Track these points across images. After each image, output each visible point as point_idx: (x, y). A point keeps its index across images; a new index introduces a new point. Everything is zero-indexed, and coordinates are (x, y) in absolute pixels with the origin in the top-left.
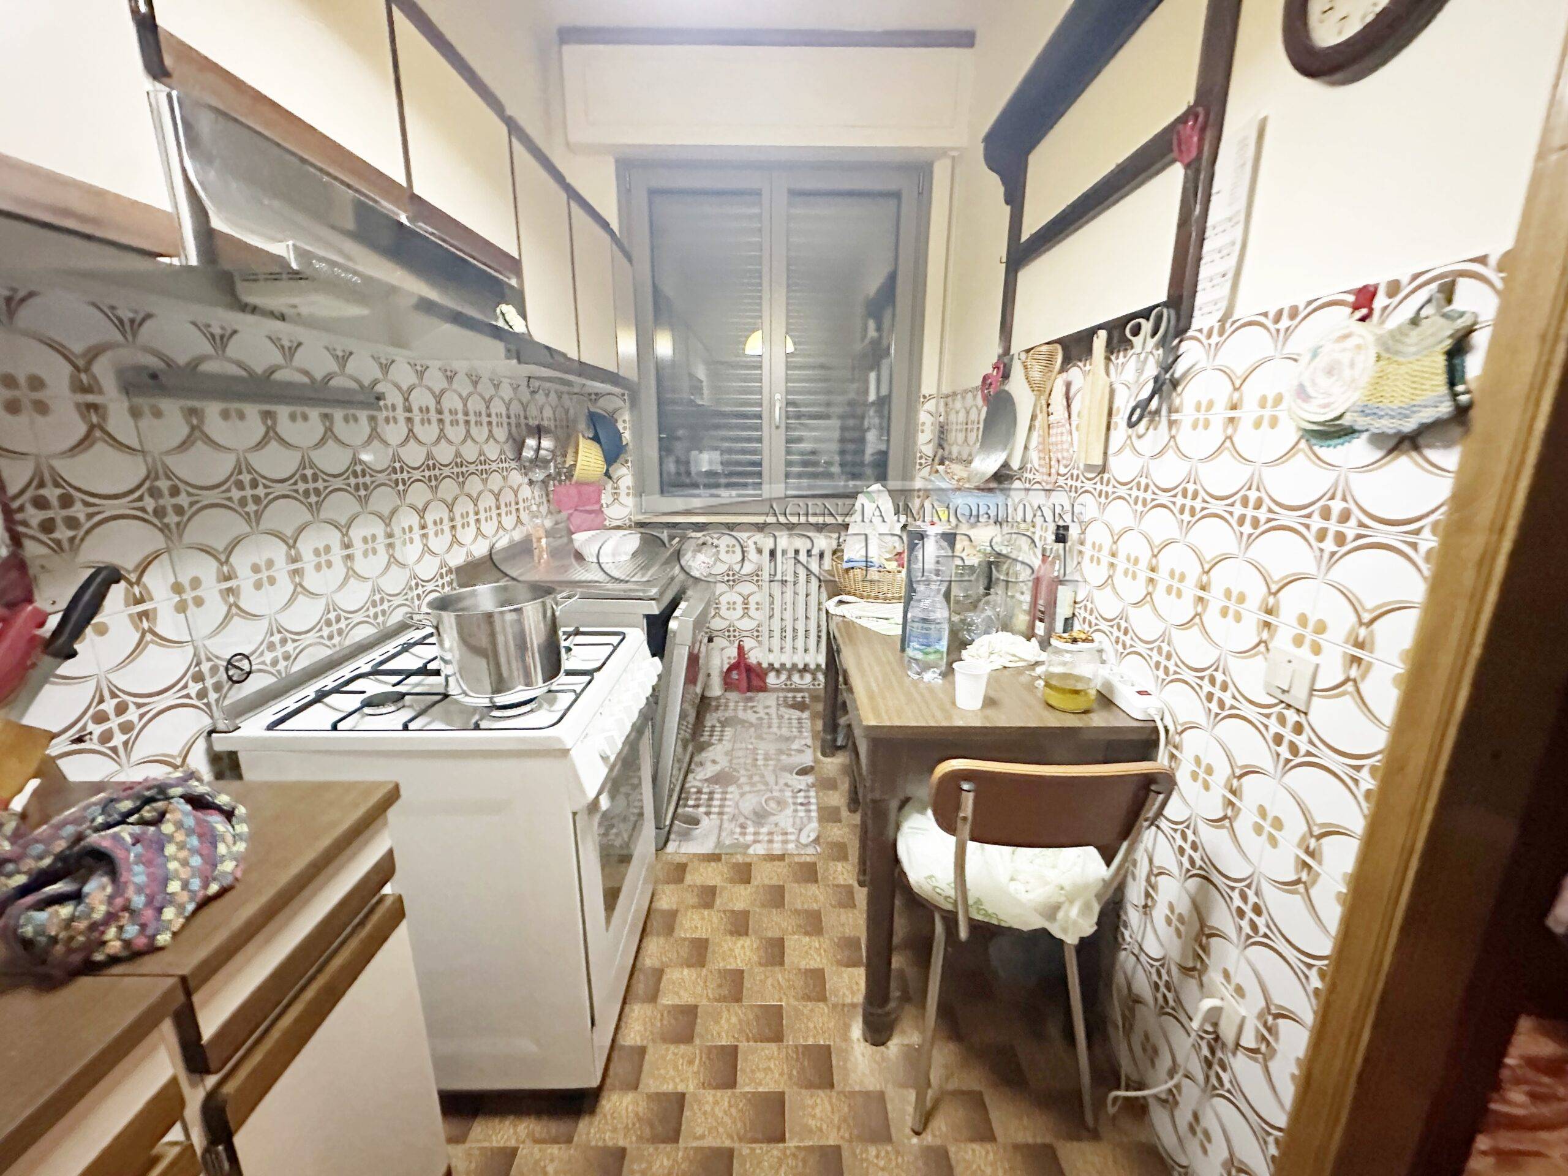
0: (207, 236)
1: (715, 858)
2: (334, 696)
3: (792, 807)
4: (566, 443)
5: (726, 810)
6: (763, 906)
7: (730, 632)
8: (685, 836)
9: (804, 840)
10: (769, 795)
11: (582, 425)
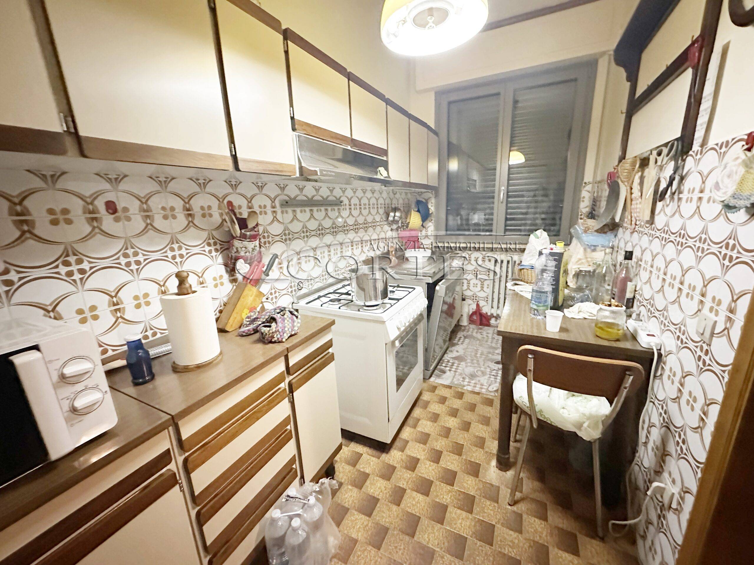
0: (301, 168)
1: (450, 387)
2: (324, 298)
3: (488, 376)
4: (407, 213)
5: (458, 371)
6: (465, 409)
7: (474, 297)
8: (439, 376)
9: (490, 389)
10: (479, 369)
11: (413, 206)
